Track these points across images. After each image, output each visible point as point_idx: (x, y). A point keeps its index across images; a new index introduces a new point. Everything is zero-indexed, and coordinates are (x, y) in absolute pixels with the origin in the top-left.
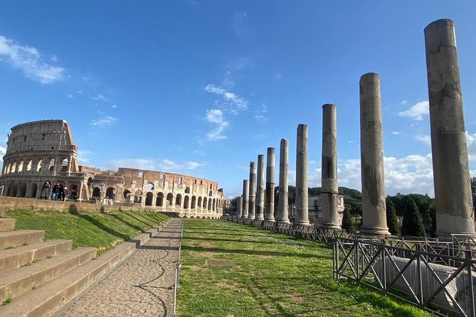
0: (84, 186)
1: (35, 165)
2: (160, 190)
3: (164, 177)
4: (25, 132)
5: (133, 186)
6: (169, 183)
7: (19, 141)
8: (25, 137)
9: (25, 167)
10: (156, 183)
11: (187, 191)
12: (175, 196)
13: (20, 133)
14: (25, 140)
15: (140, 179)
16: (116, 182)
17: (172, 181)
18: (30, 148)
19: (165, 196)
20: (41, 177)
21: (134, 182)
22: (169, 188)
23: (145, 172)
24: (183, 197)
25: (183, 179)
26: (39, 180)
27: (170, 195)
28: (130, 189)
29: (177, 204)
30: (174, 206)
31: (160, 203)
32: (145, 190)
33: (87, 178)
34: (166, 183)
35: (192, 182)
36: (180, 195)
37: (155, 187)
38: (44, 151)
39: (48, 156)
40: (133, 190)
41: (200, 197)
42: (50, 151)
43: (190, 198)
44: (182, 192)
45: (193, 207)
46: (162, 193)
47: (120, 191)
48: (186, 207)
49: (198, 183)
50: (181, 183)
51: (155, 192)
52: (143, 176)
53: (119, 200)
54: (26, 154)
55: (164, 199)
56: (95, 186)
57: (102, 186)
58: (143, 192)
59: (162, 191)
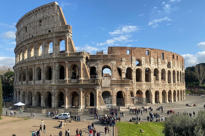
0: (84, 65)
1: (36, 50)
2: (147, 66)
3: (149, 53)
4: (25, 23)
5: (123, 63)
6: (154, 58)
7: (22, 33)
8: (26, 28)
9: (29, 55)
10: (143, 59)
11: (169, 65)
12: (160, 71)
13: (22, 26)
14: (26, 30)
15: (128, 56)
16: (110, 60)
17: (156, 57)
18: (31, 37)
19: (153, 71)
20: (43, 60)
21: (124, 59)
22: (155, 63)
23: (131, 50)
24: (167, 72)
25: (165, 55)
26: (42, 63)
27: (156, 71)
28: (121, 67)
29: (162, 78)
30: (160, 81)
31: (148, 79)
32: (134, 66)
33: (85, 56)
34: (152, 59)
35: (171, 57)
36: (163, 71)
37: (142, 63)
38: (42, 36)
39: (47, 40)
40: (124, 67)
41: (178, 72)
42: (47, 35)
43: (172, 73)
44: (165, 67)
45: (174, 82)
46: (149, 69)
47: (114, 68)
48: (169, 82)
49: (175, 57)
50: (163, 58)
51: (143, 68)
52: (131, 53)
53: (116, 77)
54: (28, 42)
55: (152, 74)
56: (92, 65)
57: (97, 64)
58: (133, 69)
59: (149, 67)
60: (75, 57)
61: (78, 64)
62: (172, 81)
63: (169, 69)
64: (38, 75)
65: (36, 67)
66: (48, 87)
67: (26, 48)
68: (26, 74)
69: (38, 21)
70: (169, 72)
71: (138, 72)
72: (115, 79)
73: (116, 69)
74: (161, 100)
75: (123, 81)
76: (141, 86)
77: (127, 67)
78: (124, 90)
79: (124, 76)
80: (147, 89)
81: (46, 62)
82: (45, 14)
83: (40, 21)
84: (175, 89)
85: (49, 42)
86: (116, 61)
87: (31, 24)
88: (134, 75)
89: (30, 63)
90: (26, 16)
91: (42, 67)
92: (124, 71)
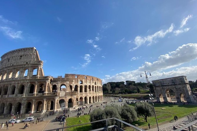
1: (14, 74)
2: (85, 84)
3: (86, 78)
4: (9, 57)
5: (73, 83)
6: (89, 80)
7: (5, 62)
8: (9, 59)
9: (7, 77)
10: (84, 81)
11: (95, 84)
13: (6, 58)
14: (9, 61)
15: (76, 79)
16: (66, 81)
17: (90, 80)
18: (11, 65)
19: (88, 86)
20: (18, 81)
21: (74, 81)
22: (89, 83)
23: (78, 76)
24: (94, 87)
25: (94, 78)
26: (17, 83)
27: (90, 86)
28: (72, 85)
29: (92, 90)
30: (92, 91)
31: (86, 91)
32: (79, 84)
33: (50, 79)
34: (88, 80)
35: (96, 79)
36: (93, 86)
37: (83, 82)
38: (21, 65)
39: (24, 68)
40: (74, 85)
41: (99, 86)
42: (25, 65)
43: (97, 87)
44: (94, 84)
45: (98, 91)
46: (86, 85)
47: (68, 85)
48: (96, 92)
49: (98, 80)
50: (93, 80)
51: (83, 85)
52: (77, 78)
53: (68, 90)
54: (9, 68)
55: (88, 88)
56: (54, 84)
57: (58, 83)
58: (78, 85)
59: (86, 84)
60: (43, 79)
61: (44, 83)
62: (97, 91)
63: (96, 85)
64: (13, 91)
65: (12, 85)
66: (19, 99)
67: (6, 72)
68: (2, 90)
69: (19, 57)
70: (96, 87)
71: (81, 87)
72: (68, 92)
73: (69, 86)
74: (92, 102)
75: (72, 93)
76: (82, 94)
77: (75, 85)
78: (73, 98)
79: (73, 89)
80: (85, 96)
81: (20, 82)
82: (25, 53)
83: (21, 56)
84: (98, 95)
85: (25, 70)
86: (69, 81)
87: (14, 58)
88: (79, 89)
89: (7, 83)
90: (11, 52)
91: (16, 86)
92: (74, 87)
